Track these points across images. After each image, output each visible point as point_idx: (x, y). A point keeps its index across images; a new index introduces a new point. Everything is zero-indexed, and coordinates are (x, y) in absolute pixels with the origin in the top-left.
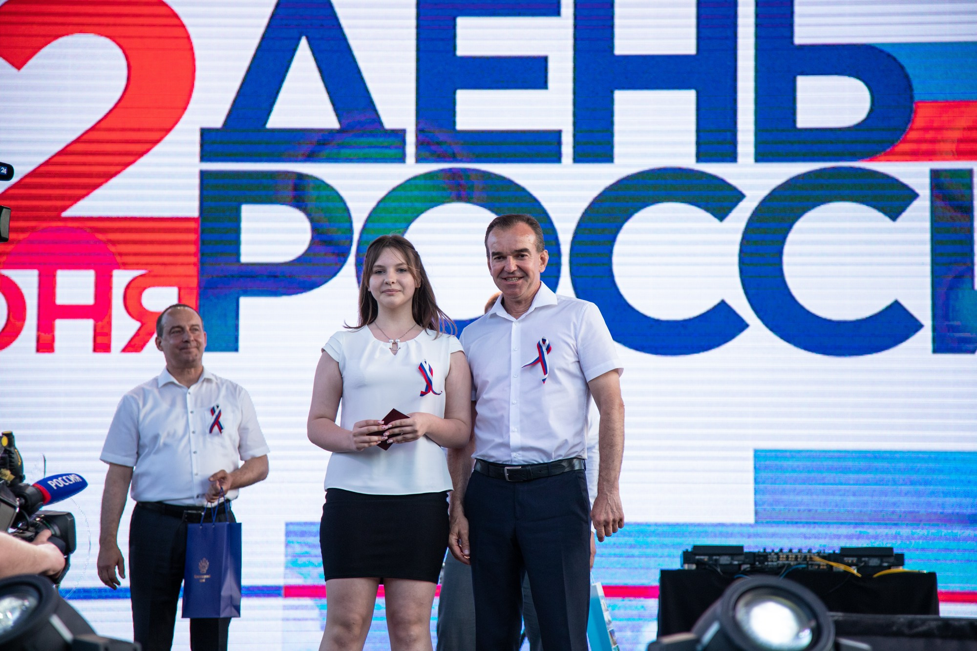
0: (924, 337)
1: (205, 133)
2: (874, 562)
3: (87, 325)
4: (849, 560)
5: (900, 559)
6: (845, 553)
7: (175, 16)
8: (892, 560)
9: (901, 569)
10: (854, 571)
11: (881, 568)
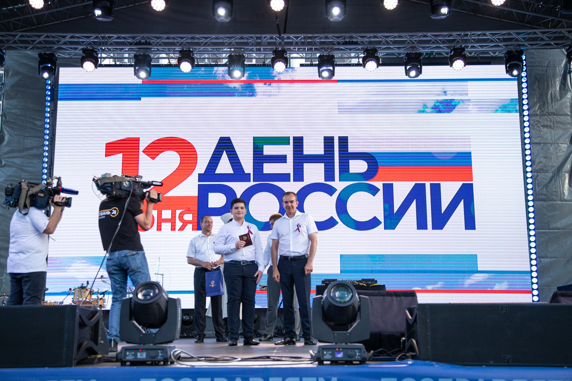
0: (382, 226)
1: (199, 175)
2: (370, 283)
3: (169, 224)
4: (364, 282)
5: (376, 282)
6: (363, 280)
7: (193, 146)
8: (374, 282)
9: (376, 284)
10: (365, 285)
11: (371, 284)
